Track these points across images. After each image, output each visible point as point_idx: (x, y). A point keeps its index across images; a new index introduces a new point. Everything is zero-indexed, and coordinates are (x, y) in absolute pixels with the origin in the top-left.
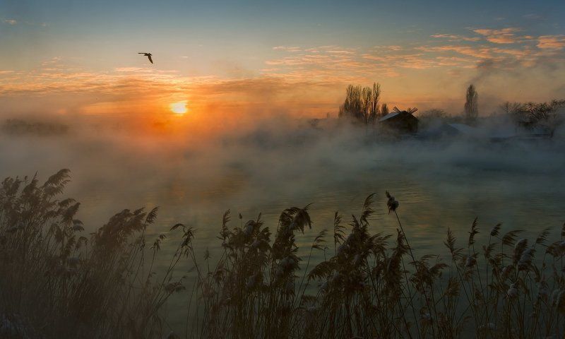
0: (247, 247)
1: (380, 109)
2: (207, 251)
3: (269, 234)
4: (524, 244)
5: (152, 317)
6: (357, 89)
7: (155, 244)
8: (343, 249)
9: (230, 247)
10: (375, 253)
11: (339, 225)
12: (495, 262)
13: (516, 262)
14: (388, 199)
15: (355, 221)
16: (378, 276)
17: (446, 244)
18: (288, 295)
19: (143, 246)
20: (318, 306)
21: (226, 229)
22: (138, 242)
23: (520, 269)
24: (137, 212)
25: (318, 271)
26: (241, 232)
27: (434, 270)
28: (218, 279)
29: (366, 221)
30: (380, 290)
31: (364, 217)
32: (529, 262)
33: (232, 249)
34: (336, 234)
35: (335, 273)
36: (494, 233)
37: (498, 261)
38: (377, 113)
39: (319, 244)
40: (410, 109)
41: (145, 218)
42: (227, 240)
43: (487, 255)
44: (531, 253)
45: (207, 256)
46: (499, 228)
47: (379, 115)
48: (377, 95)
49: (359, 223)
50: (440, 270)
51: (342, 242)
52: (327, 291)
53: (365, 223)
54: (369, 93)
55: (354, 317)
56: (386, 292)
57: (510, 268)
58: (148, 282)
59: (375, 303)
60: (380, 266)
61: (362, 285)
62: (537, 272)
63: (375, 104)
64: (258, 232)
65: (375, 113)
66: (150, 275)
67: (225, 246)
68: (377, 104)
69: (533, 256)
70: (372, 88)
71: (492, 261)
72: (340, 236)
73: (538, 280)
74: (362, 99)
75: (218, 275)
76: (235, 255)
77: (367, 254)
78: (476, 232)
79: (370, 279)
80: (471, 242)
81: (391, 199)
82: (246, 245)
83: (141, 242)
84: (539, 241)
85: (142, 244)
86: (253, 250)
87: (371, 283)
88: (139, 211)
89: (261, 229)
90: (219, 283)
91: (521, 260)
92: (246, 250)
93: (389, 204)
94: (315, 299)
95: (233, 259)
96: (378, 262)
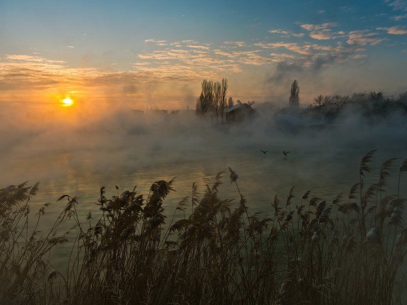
0: (123, 210)
1: (227, 102)
2: (90, 214)
3: (142, 200)
4: (323, 204)
5: (36, 262)
6: (210, 83)
7: (40, 211)
8: (198, 209)
9: (108, 210)
10: (222, 212)
11: (196, 192)
12: (305, 217)
13: (318, 217)
14: (231, 173)
15: (209, 189)
16: (222, 227)
17: (272, 205)
18: (154, 241)
19: (28, 213)
20: (176, 248)
21: (104, 197)
22: (23, 209)
23: (320, 222)
24: (20, 186)
25: (177, 226)
26: (118, 198)
27: (263, 223)
28: (96, 233)
29: (216, 189)
30: (223, 236)
31: (215, 187)
32: (327, 217)
33: (110, 212)
34: (193, 199)
35: (191, 226)
36: (305, 197)
37: (307, 216)
38: (225, 105)
39: (181, 207)
40: (249, 102)
41: (29, 190)
42: (105, 206)
43: (299, 212)
44: (329, 210)
45: (90, 217)
46: (308, 194)
47: (227, 107)
48: (225, 89)
49: (211, 190)
50: (267, 222)
51: (198, 204)
52: (185, 238)
53: (215, 191)
54: (219, 88)
55: (202, 255)
56: (227, 237)
57: (314, 221)
58: (32, 238)
59: (219, 245)
60: (225, 220)
61: (210, 234)
62: (332, 223)
63: (224, 97)
64: (133, 199)
65: (223, 105)
66: (34, 233)
67: (104, 209)
68: (225, 98)
69: (330, 212)
70: (221, 83)
71: (302, 217)
72: (196, 200)
73: (332, 229)
74: (214, 93)
75: (98, 230)
76: (112, 216)
77: (215, 212)
78: (292, 197)
79: (217, 229)
80: (288, 203)
81: (233, 173)
82: (122, 208)
83: (26, 210)
84: (335, 202)
85: (26, 211)
86: (128, 211)
87: (217, 232)
88: (22, 185)
89: (136, 196)
90: (97, 236)
91: (322, 215)
92: (122, 212)
93: (231, 177)
94: (176, 243)
95: (111, 218)
96: (224, 218)
